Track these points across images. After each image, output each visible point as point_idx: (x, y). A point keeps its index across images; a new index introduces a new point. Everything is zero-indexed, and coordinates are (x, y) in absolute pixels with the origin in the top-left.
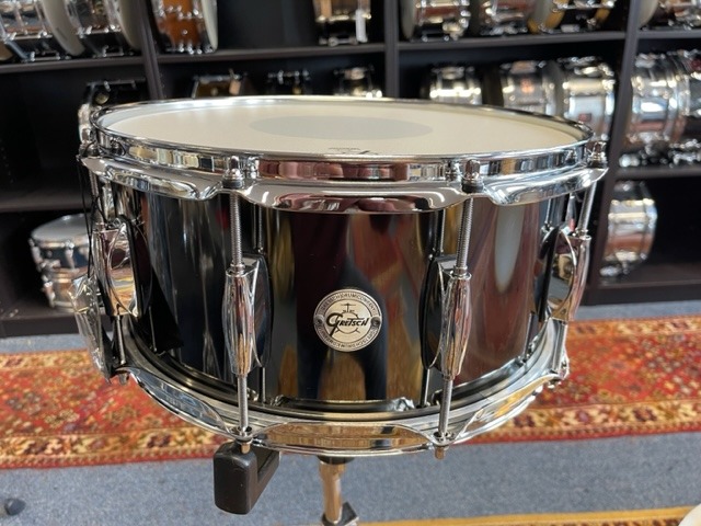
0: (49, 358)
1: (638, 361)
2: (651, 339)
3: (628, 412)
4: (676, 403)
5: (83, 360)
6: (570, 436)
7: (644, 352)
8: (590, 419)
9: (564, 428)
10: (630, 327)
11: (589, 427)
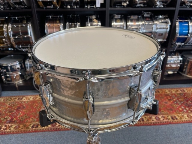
2: (175, 95)
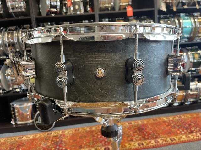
0: (2, 140)
1: (169, 126)
3: (168, 139)
4: (181, 136)
5: (12, 139)
6: (153, 147)
7: (171, 124)
8: (158, 142)
9: (152, 145)
10: (167, 118)
11: (158, 144)
